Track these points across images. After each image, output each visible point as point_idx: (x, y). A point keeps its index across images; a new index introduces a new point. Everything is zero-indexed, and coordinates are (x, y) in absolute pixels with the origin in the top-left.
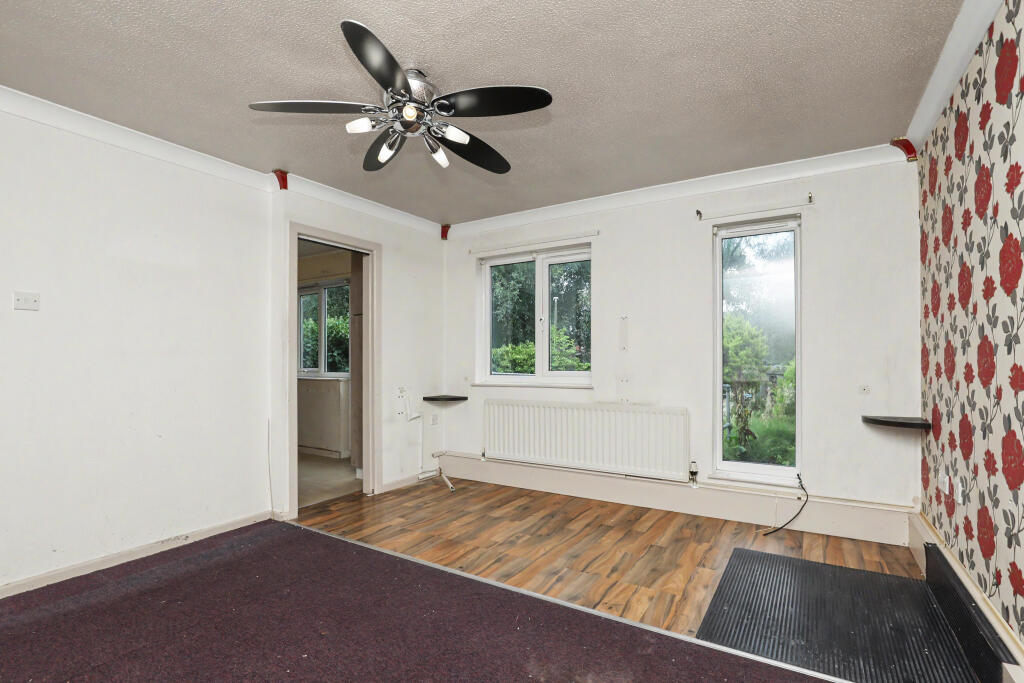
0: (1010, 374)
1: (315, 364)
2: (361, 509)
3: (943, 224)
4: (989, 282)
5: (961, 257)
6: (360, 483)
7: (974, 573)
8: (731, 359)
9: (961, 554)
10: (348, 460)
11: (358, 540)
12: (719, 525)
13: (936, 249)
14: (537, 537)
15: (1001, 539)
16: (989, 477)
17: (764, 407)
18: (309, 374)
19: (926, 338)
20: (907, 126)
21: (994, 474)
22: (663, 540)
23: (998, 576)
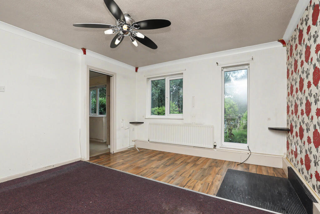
0: (316, 111)
1: (95, 113)
2: (110, 157)
3: (294, 65)
4: (309, 83)
5: (300, 76)
6: (109, 149)
7: (303, 175)
8: (227, 112)
9: (299, 170)
10: (106, 142)
11: (109, 167)
12: (223, 162)
13: (292, 74)
14: (166, 166)
15: (312, 164)
16: (309, 144)
17: (237, 127)
18: (93, 115)
19: (288, 102)
20: (283, 36)
21: (310, 143)
22: (205, 167)
23: (311, 176)
